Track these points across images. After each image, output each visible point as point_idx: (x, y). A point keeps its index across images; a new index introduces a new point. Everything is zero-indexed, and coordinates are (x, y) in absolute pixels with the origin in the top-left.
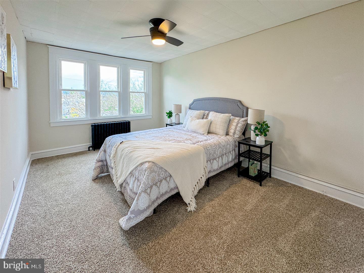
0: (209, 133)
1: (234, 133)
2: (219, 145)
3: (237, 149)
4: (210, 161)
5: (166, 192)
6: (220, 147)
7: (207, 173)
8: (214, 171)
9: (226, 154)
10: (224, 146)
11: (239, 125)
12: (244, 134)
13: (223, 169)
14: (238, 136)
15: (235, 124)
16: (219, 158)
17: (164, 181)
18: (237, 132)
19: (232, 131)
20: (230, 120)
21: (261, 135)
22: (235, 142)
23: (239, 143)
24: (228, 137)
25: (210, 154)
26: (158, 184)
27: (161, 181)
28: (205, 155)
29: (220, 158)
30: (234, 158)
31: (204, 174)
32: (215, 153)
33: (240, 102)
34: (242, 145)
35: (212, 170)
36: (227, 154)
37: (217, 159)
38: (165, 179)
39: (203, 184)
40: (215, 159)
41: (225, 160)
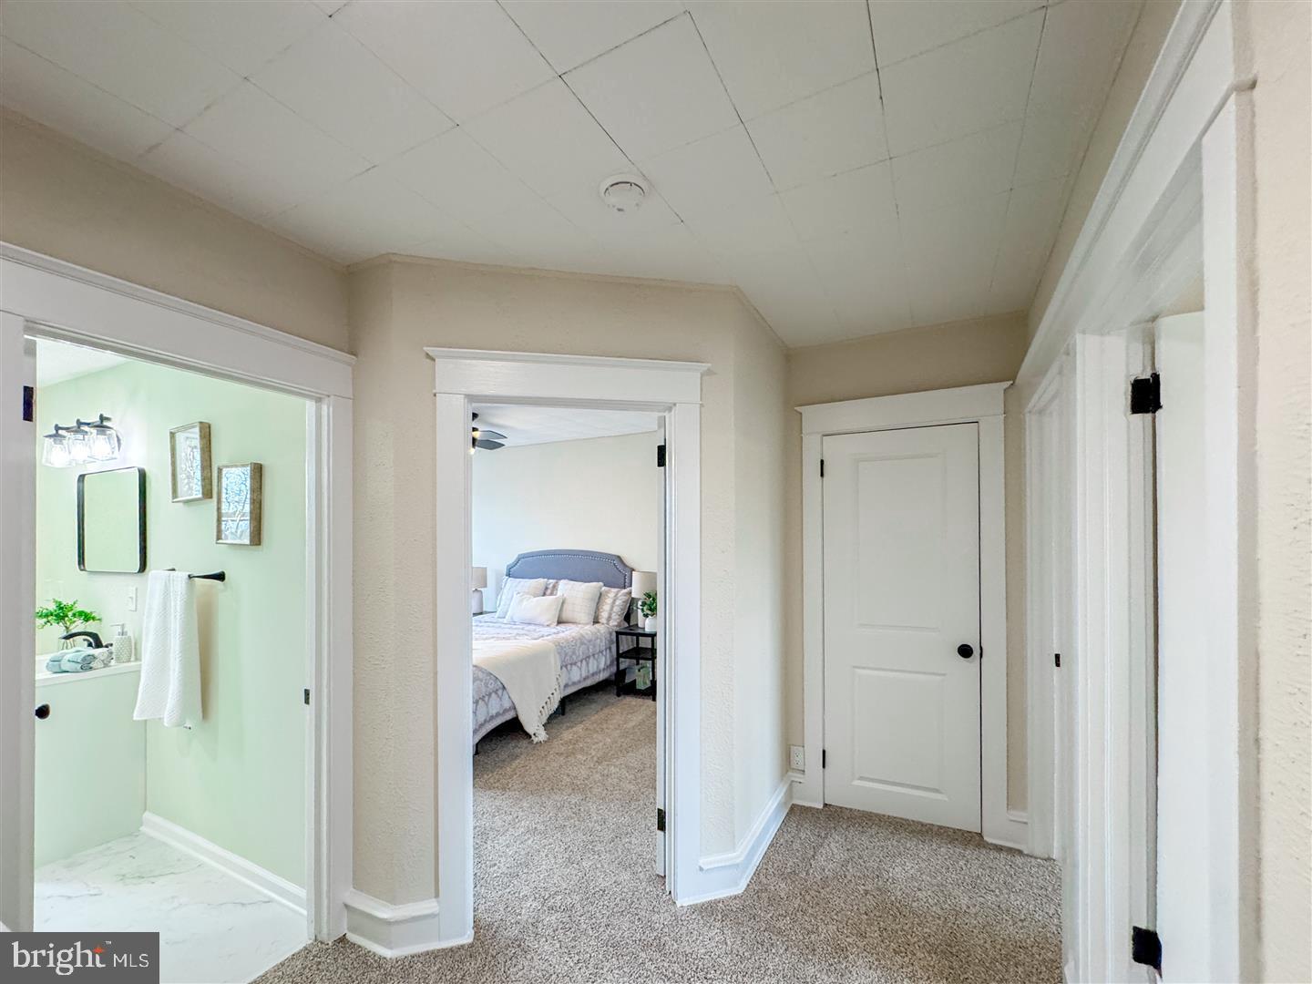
0: (559, 622)
1: (609, 618)
2: (581, 640)
3: (614, 647)
4: (566, 666)
5: (498, 715)
6: (582, 643)
7: (562, 687)
8: (574, 684)
9: (594, 655)
10: (590, 641)
11: (618, 602)
12: (627, 617)
13: (589, 683)
14: (616, 623)
15: (609, 601)
16: (581, 661)
17: (493, 695)
18: (615, 616)
19: (604, 615)
20: (601, 594)
21: (652, 616)
22: (611, 634)
23: (618, 633)
24: (597, 625)
25: (566, 655)
26: (486, 698)
27: (490, 695)
28: (558, 656)
29: (584, 662)
30: (608, 663)
31: (557, 687)
32: (574, 653)
33: (619, 557)
34: (623, 636)
35: (570, 683)
36: (596, 656)
37: (579, 664)
38: (496, 692)
39: (555, 705)
40: (575, 664)
41: (593, 666)
